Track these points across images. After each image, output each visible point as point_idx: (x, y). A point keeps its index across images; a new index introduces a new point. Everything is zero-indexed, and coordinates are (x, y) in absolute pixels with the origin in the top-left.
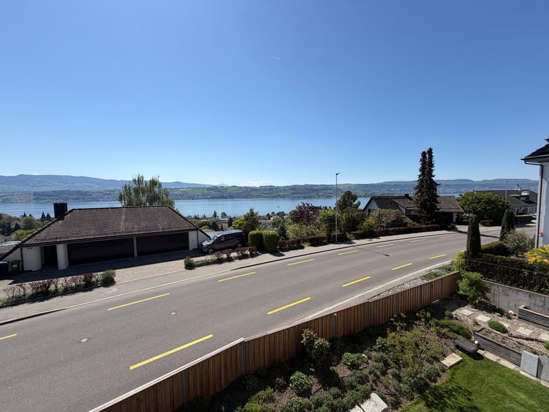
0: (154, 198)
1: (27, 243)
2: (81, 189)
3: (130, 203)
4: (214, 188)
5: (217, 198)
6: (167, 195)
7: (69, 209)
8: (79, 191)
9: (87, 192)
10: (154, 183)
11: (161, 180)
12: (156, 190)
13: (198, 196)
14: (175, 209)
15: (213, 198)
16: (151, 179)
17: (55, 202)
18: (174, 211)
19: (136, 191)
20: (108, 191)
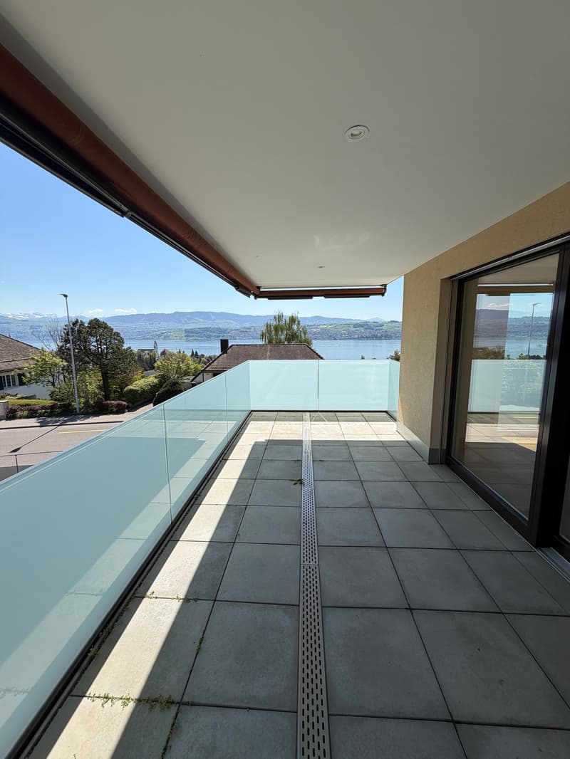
0: (292, 337)
1: (207, 369)
2: (221, 326)
3: (270, 342)
4: (365, 325)
5: (368, 338)
6: (305, 334)
7: (229, 345)
8: (220, 328)
9: (226, 329)
10: (293, 320)
11: (300, 316)
12: (295, 327)
13: (341, 336)
14: (313, 348)
15: (361, 338)
16: (291, 315)
17: (221, 338)
18: (312, 350)
19: (276, 328)
20: (244, 328)
